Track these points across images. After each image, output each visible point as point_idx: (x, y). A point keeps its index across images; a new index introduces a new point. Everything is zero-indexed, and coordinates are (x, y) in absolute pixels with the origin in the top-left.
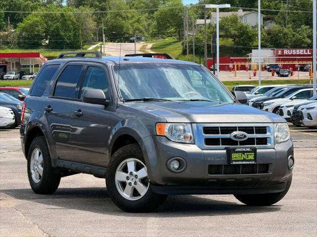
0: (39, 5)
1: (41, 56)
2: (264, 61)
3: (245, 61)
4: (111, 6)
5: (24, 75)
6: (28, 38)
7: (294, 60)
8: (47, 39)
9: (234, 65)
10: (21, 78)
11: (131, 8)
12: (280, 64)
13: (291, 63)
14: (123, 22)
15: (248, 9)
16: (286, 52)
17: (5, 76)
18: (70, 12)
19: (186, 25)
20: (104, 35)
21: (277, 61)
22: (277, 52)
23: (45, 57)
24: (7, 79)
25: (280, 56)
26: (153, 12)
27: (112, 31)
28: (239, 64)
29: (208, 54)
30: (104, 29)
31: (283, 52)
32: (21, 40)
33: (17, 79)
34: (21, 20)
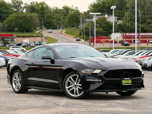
0: (13, 12)
1: (14, 36)
2: (117, 38)
3: (108, 38)
4: (47, 13)
5: (6, 44)
6: (8, 27)
7: (131, 38)
8: (16, 28)
9: (103, 40)
10: (4, 46)
11: (56, 14)
12: (125, 40)
14: (52, 20)
15: (110, 14)
16: (127, 34)
18: (27, 15)
19: (81, 22)
20: (43, 26)
21: (123, 38)
22: (123, 34)
25: (124, 36)
26: (66, 15)
27: (47, 24)
28: (106, 40)
29: (91, 35)
30: (43, 23)
31: (126, 34)
32: (5, 28)
33: (3, 46)
34: (5, 19)
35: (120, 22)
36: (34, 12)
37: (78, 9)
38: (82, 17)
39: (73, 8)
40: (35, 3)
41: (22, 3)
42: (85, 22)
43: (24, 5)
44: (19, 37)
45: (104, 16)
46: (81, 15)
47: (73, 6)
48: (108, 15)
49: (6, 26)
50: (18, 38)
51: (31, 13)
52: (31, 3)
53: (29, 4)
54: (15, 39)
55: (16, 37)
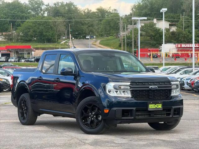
0: (30, 16)
1: (31, 47)
2: (170, 51)
3: (158, 51)
4: (75, 17)
5: (21, 59)
6: (23, 36)
7: (188, 50)
8: (35, 37)
9: (151, 54)
10: (19, 61)
11: (87, 18)
12: (180, 53)
13: (186, 52)
14: (82, 26)
15: (160, 19)
16: (183, 46)
17: (9, 60)
18: (50, 20)
19: (121, 29)
20: (70, 35)
21: (177, 51)
22: (178, 46)
23: (34, 48)
24: (11, 62)
25: (179, 48)
26: (101, 20)
27: (75, 32)
28: (154, 53)
29: (134, 47)
30: (71, 31)
31: (181, 46)
32: (19, 38)
33: (17, 62)
34: (19, 25)
35: (174, 29)
36: (58, 16)
37: (118, 12)
38: (123, 22)
39: (111, 11)
40: (60, 4)
41: (43, 4)
42: (127, 29)
43: (46, 7)
44: (39, 50)
45: (152, 21)
46: (121, 20)
47: (110, 8)
48: (157, 20)
49: (20, 34)
50: (36, 51)
51: (55, 17)
52: (55, 4)
53: (52, 5)
54: (33, 53)
55: (34, 50)
